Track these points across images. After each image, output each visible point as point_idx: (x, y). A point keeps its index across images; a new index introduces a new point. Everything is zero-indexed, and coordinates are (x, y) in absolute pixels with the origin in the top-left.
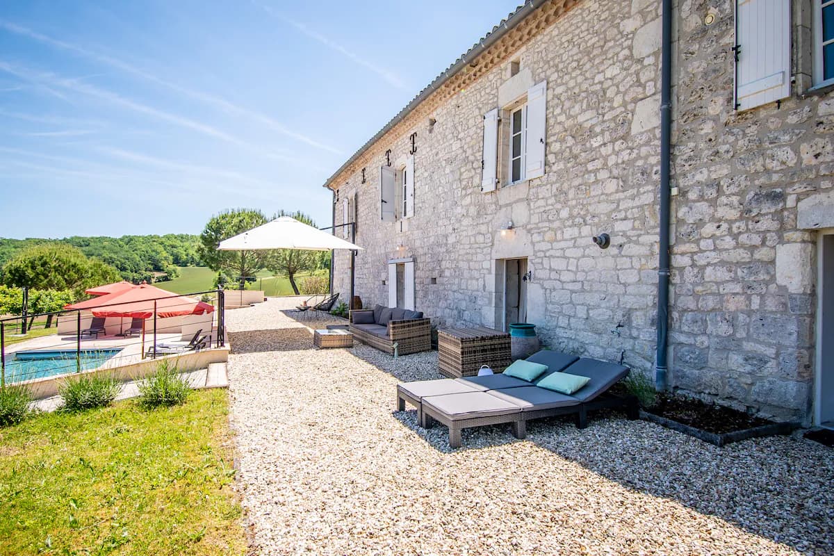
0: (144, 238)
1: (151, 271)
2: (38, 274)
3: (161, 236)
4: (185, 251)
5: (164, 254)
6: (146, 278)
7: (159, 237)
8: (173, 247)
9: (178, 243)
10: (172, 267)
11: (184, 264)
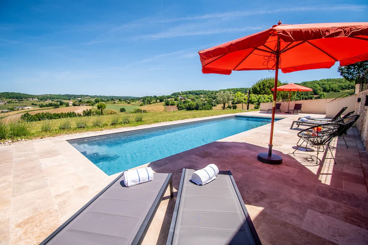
0: (311, 82)
1: (313, 95)
2: (261, 89)
3: (318, 80)
4: (329, 86)
5: (319, 88)
6: (310, 97)
7: (317, 81)
8: (323, 84)
9: (326, 82)
10: (322, 93)
11: (328, 91)
